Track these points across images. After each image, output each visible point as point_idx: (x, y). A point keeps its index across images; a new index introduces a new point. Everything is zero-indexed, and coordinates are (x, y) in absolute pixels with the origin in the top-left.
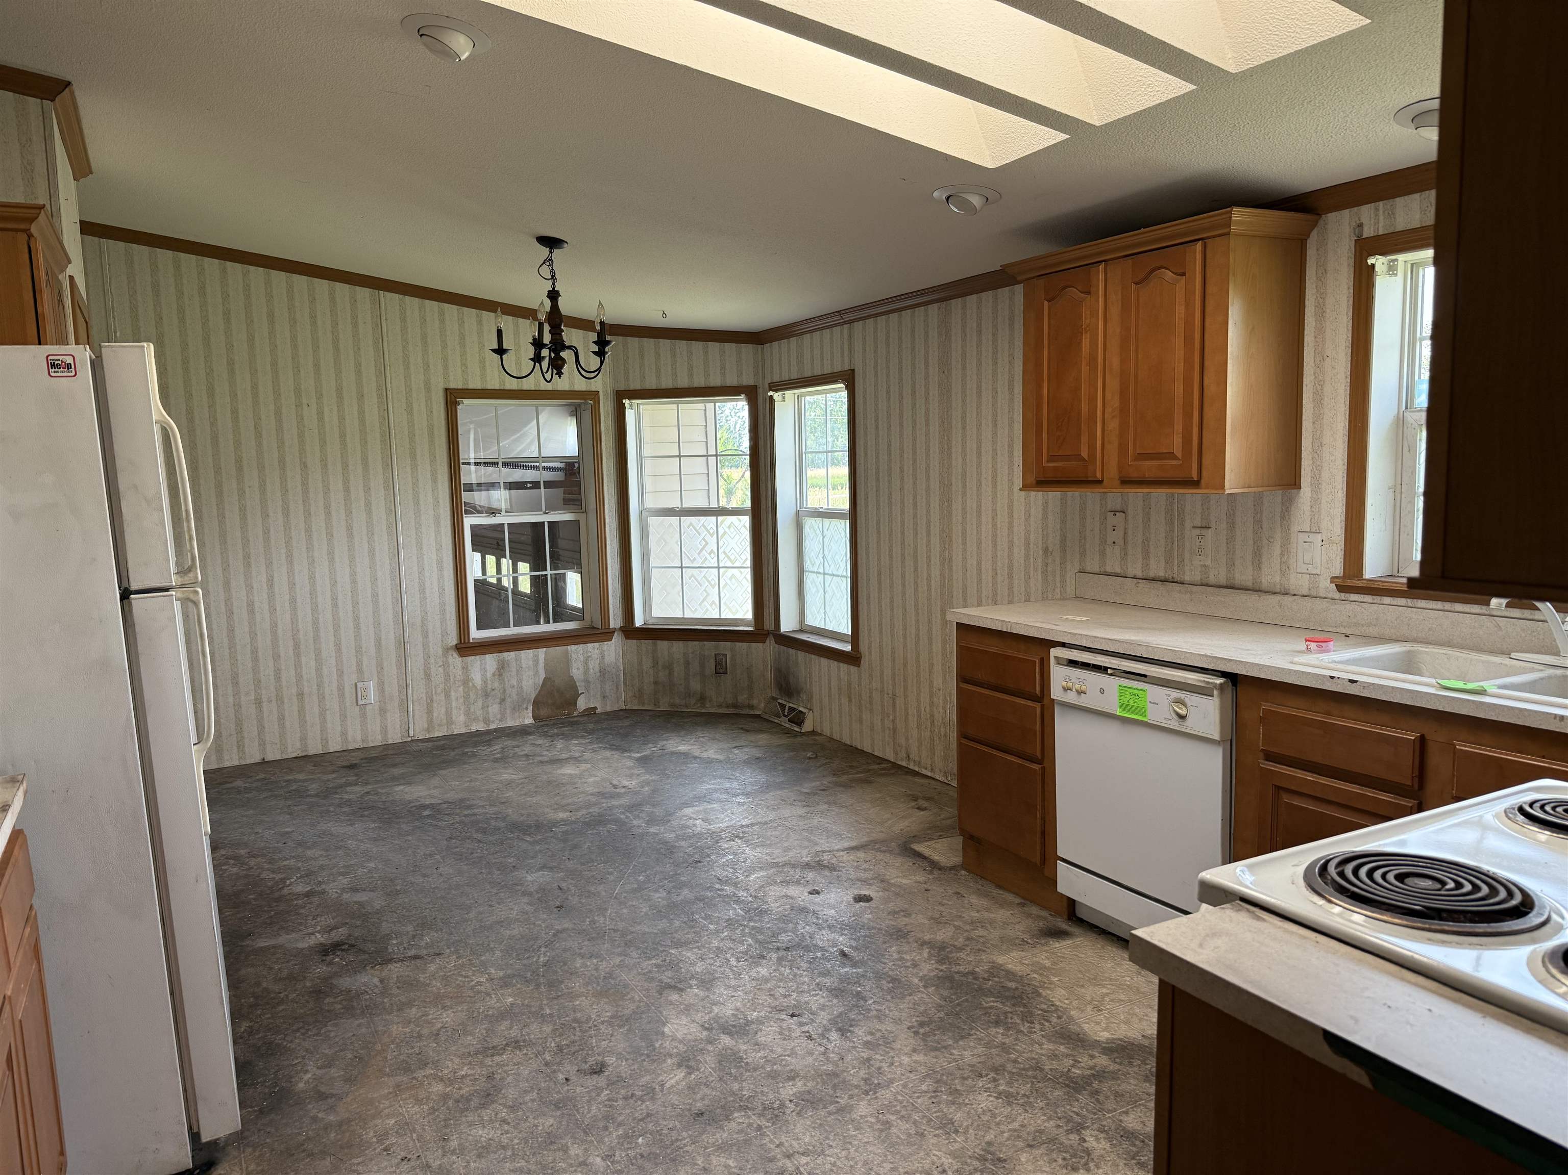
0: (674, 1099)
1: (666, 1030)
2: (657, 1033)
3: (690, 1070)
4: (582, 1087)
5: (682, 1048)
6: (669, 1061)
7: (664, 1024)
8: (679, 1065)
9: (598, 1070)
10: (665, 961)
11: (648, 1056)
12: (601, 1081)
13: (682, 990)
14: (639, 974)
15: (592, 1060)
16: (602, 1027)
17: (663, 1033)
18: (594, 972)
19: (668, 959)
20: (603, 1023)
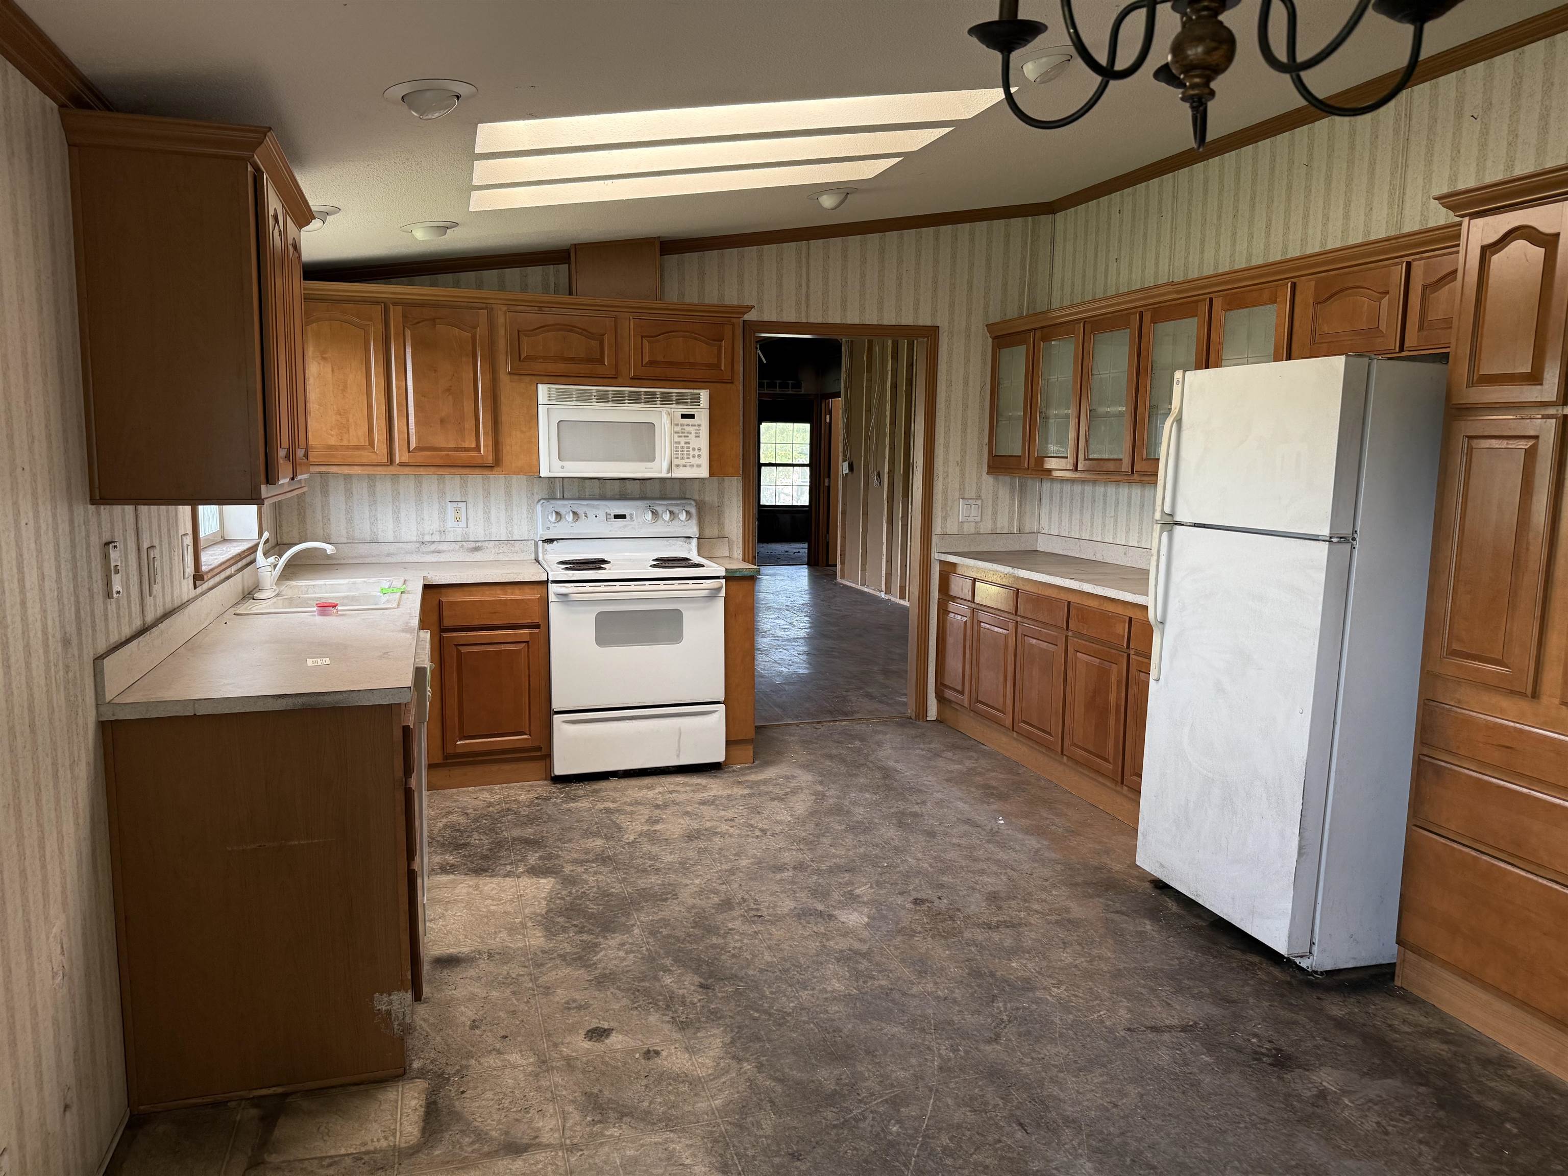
0: (864, 880)
1: (866, 920)
2: (874, 919)
3: (850, 893)
4: (927, 893)
5: (855, 906)
6: (865, 899)
7: (868, 924)
8: (858, 896)
9: (916, 902)
10: (864, 982)
11: (881, 904)
12: (915, 895)
13: (850, 950)
14: (891, 971)
15: (925, 907)
16: (919, 929)
17: (869, 918)
18: (938, 980)
19: (861, 983)
20: (920, 933)
